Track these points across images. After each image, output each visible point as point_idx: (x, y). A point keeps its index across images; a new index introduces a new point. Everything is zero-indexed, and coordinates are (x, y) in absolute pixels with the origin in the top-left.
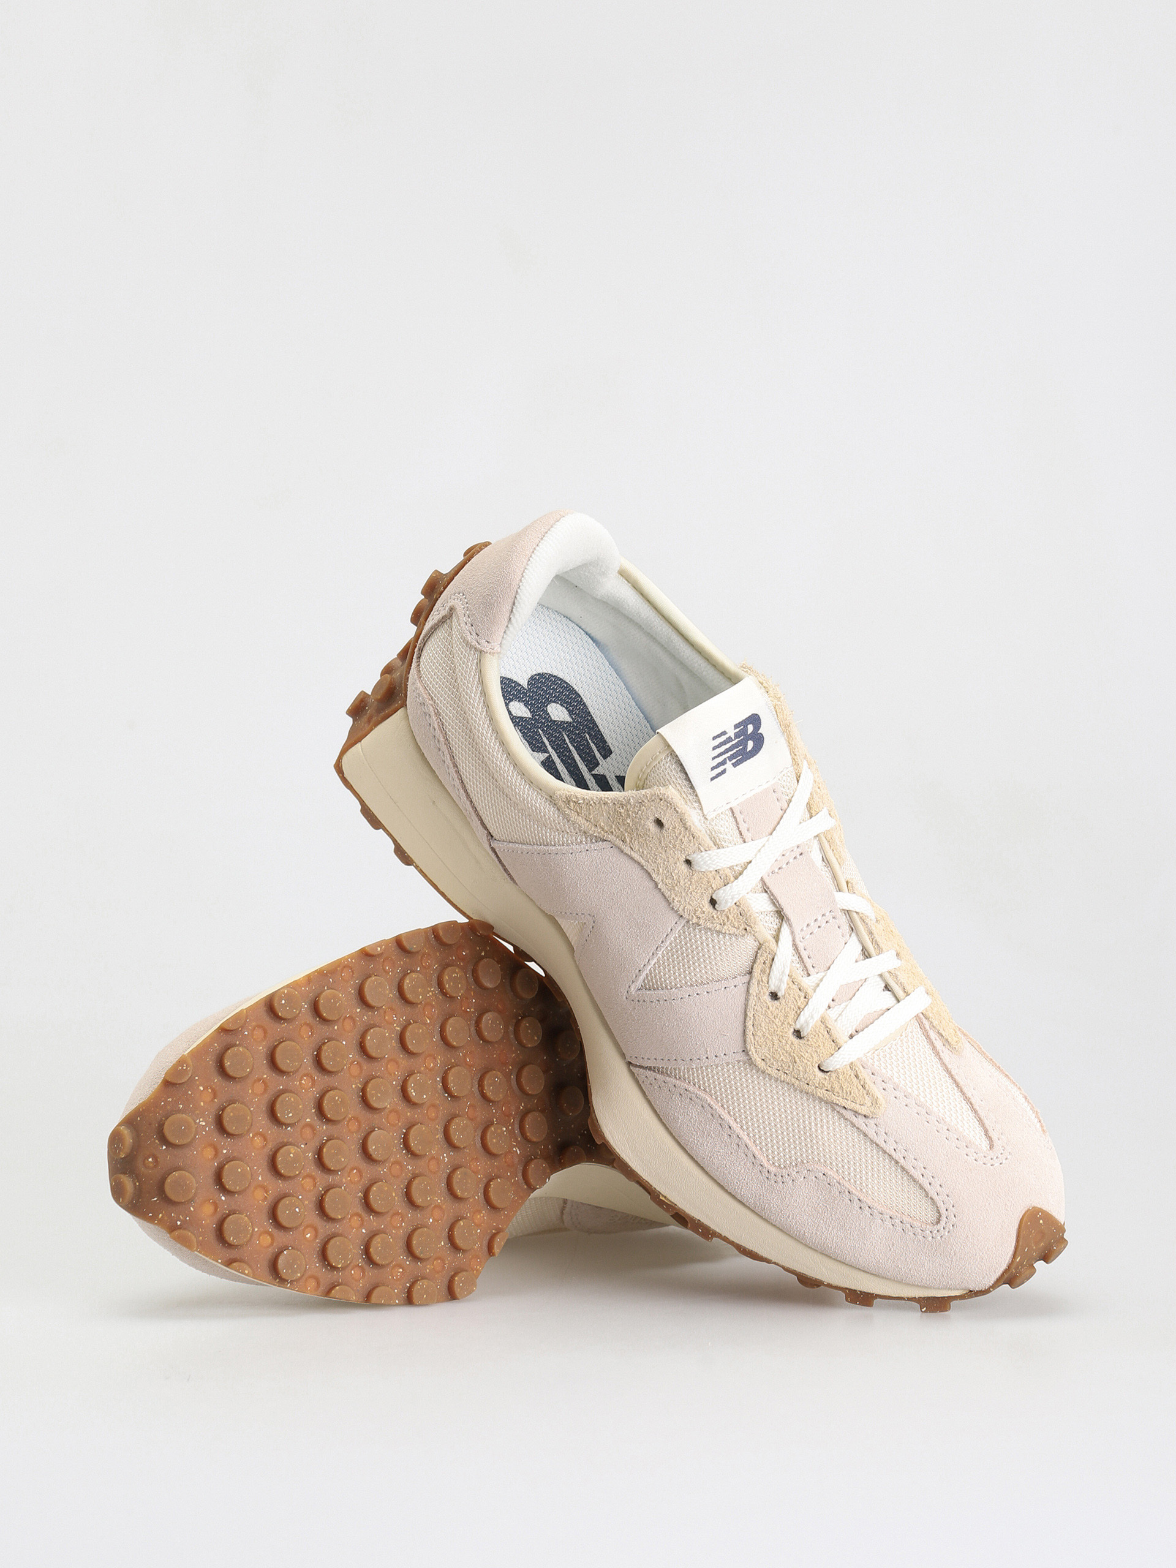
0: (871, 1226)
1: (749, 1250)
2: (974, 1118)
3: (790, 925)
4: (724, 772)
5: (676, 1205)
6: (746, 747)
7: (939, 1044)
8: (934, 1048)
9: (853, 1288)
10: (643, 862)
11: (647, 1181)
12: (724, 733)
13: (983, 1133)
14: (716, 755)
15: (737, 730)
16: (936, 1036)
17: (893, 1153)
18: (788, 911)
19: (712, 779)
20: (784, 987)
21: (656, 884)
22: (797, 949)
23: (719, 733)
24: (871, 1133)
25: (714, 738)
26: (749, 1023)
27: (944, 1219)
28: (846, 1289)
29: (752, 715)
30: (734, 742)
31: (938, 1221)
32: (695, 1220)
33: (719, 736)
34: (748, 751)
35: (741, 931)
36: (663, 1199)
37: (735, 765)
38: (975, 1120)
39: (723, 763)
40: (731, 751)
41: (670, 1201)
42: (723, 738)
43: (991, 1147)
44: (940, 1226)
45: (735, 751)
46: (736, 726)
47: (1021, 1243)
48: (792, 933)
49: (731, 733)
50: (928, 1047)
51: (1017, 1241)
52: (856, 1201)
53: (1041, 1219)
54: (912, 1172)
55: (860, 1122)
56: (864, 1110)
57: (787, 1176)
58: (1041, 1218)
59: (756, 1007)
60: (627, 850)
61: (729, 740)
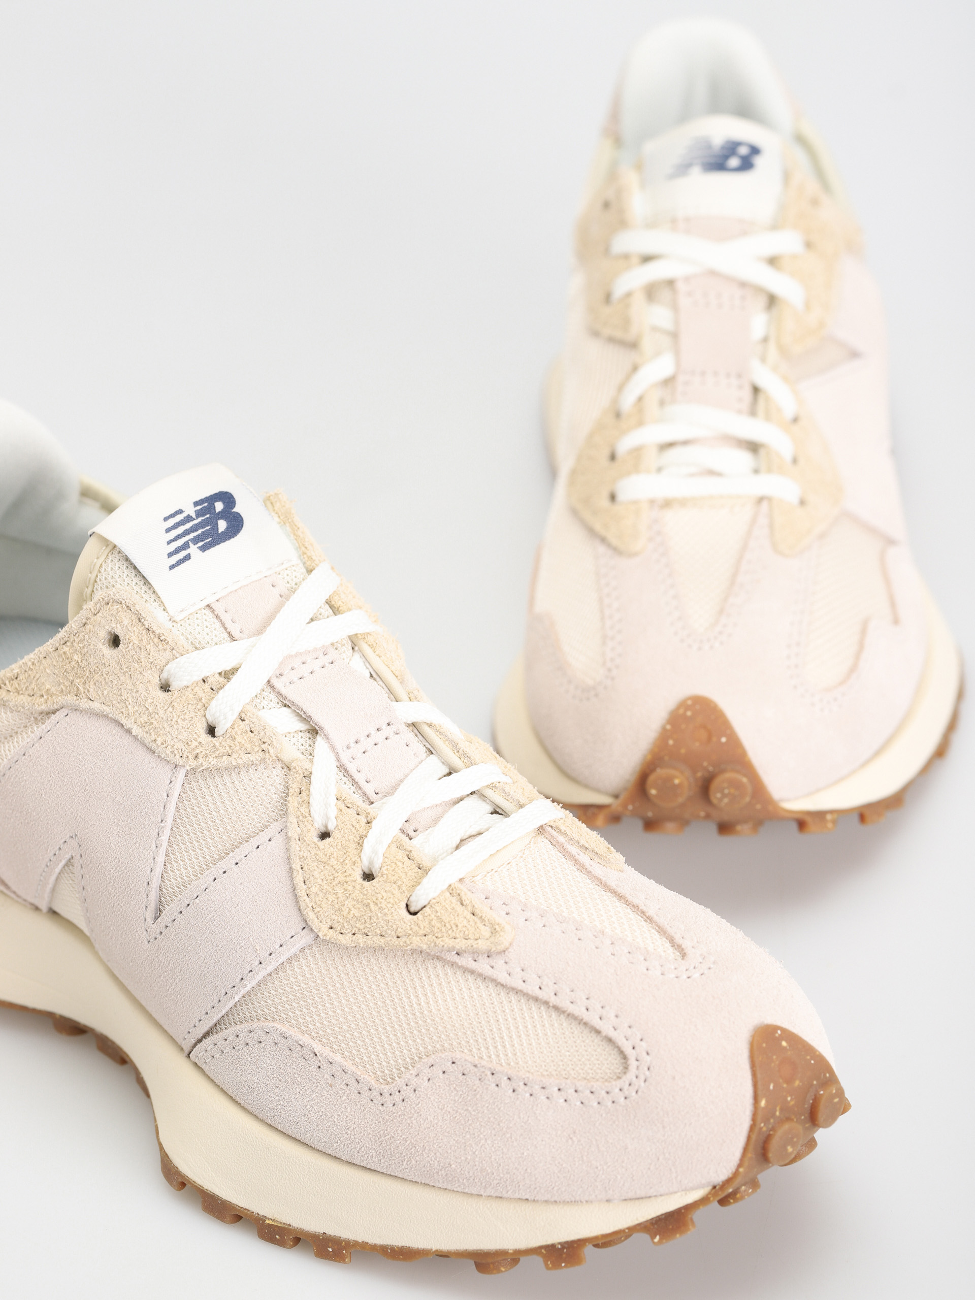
0: (535, 1113)
1: (398, 1247)
2: (650, 929)
3: (327, 737)
4: (187, 557)
5: (290, 1225)
6: (215, 527)
7: (584, 858)
8: (576, 861)
9: (550, 1242)
10: (107, 710)
11: (246, 1209)
12: (180, 512)
13: (668, 945)
14: (172, 538)
15: (199, 508)
16: (579, 851)
17: (538, 993)
18: (319, 718)
19: (172, 567)
20: (333, 812)
21: (129, 731)
22: (346, 771)
23: (172, 512)
24: (502, 977)
25: (166, 519)
26: (299, 880)
27: (633, 1063)
28: (541, 1247)
29: (220, 492)
30: (196, 522)
31: (626, 1068)
32: (318, 1236)
33: (172, 516)
34: (220, 531)
35: (256, 756)
36: (270, 1222)
37: (203, 549)
38: (653, 931)
39: (185, 546)
40: (193, 532)
41: (281, 1223)
42: (179, 518)
43: (684, 955)
44: (631, 1075)
45: (200, 532)
46: (196, 504)
47: (759, 1076)
48: (333, 748)
49: (191, 511)
50: (568, 865)
51: (754, 1075)
52: (504, 1081)
53: (783, 1039)
54: (571, 1009)
55: (483, 966)
56: (482, 945)
57: (405, 1087)
58: (781, 1038)
59: (301, 853)
60: (84, 704)
61: (189, 519)
